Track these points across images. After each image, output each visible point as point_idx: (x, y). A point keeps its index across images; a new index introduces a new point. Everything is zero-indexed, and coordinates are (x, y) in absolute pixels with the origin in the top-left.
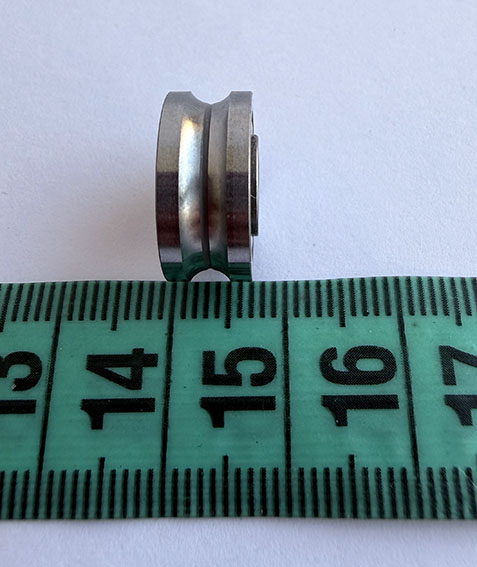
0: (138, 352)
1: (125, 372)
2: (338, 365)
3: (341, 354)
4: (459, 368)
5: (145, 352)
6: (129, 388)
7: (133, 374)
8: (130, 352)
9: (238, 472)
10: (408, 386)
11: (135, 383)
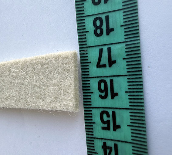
0: (103, 147)
1: (108, 151)
2: (103, 94)
3: (100, 94)
4: (102, 63)
5: (103, 145)
6: (112, 150)
7: (108, 149)
8: (103, 149)
9: (131, 123)
10: (107, 77)
11: (110, 148)
